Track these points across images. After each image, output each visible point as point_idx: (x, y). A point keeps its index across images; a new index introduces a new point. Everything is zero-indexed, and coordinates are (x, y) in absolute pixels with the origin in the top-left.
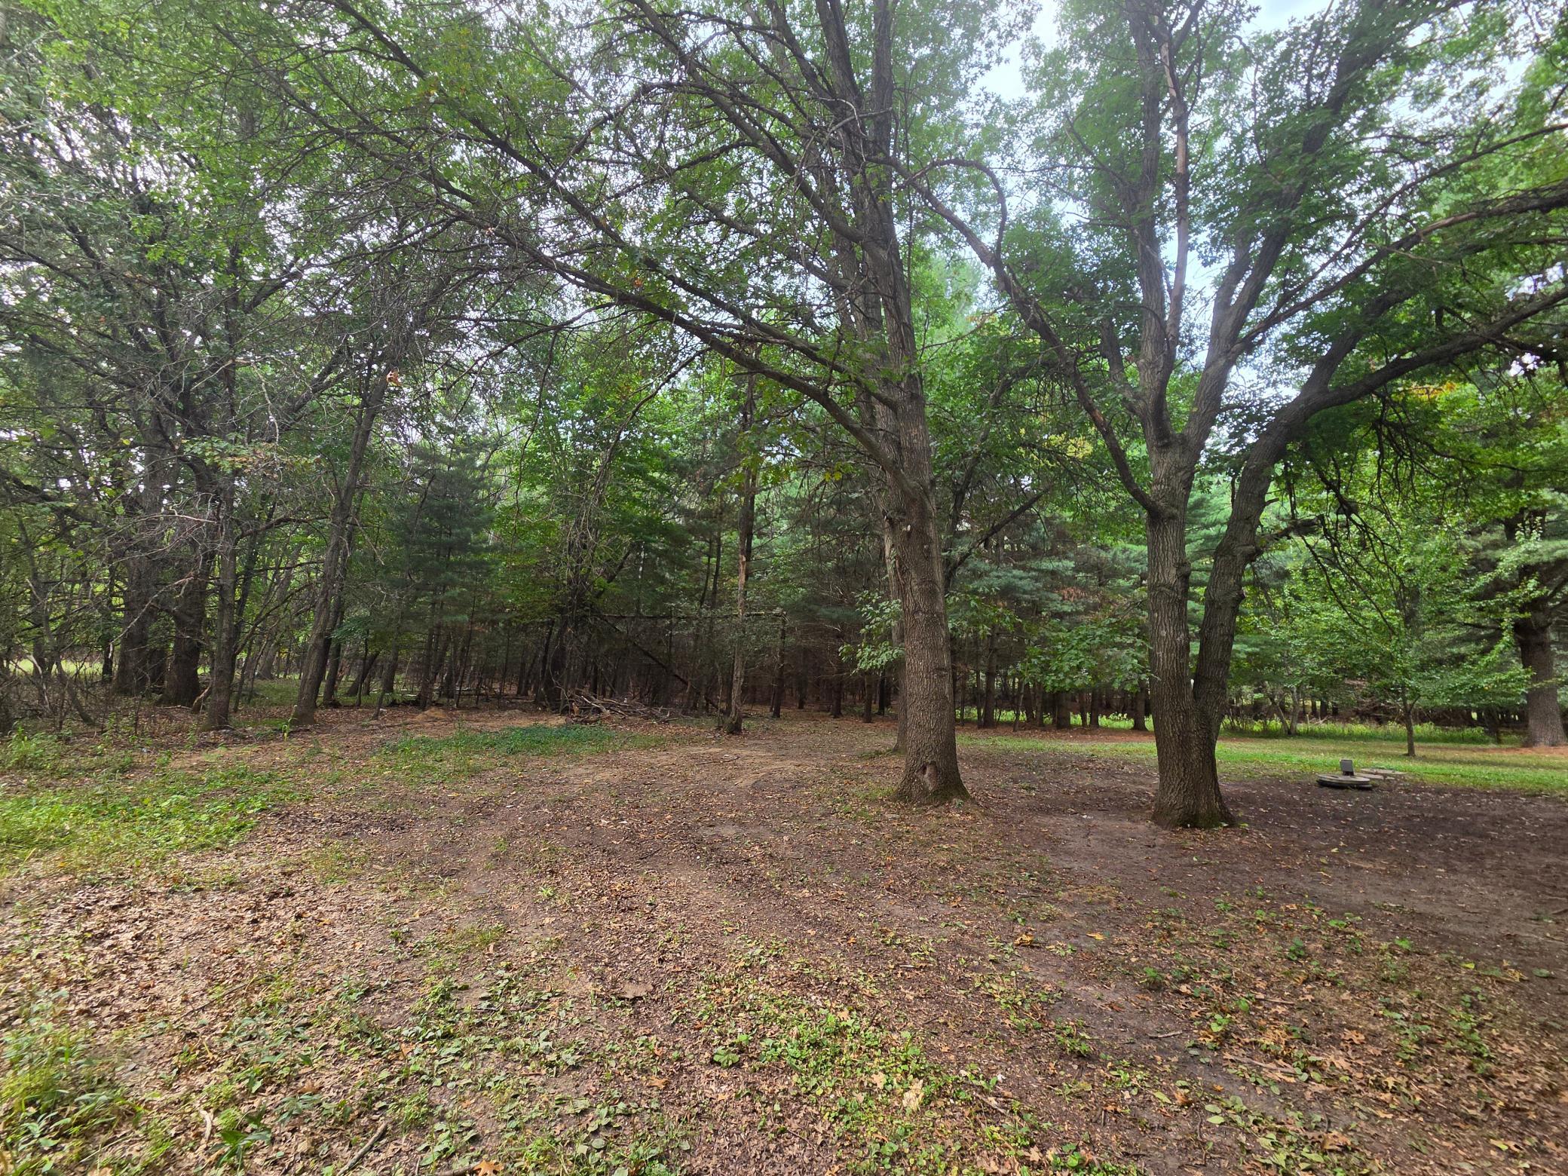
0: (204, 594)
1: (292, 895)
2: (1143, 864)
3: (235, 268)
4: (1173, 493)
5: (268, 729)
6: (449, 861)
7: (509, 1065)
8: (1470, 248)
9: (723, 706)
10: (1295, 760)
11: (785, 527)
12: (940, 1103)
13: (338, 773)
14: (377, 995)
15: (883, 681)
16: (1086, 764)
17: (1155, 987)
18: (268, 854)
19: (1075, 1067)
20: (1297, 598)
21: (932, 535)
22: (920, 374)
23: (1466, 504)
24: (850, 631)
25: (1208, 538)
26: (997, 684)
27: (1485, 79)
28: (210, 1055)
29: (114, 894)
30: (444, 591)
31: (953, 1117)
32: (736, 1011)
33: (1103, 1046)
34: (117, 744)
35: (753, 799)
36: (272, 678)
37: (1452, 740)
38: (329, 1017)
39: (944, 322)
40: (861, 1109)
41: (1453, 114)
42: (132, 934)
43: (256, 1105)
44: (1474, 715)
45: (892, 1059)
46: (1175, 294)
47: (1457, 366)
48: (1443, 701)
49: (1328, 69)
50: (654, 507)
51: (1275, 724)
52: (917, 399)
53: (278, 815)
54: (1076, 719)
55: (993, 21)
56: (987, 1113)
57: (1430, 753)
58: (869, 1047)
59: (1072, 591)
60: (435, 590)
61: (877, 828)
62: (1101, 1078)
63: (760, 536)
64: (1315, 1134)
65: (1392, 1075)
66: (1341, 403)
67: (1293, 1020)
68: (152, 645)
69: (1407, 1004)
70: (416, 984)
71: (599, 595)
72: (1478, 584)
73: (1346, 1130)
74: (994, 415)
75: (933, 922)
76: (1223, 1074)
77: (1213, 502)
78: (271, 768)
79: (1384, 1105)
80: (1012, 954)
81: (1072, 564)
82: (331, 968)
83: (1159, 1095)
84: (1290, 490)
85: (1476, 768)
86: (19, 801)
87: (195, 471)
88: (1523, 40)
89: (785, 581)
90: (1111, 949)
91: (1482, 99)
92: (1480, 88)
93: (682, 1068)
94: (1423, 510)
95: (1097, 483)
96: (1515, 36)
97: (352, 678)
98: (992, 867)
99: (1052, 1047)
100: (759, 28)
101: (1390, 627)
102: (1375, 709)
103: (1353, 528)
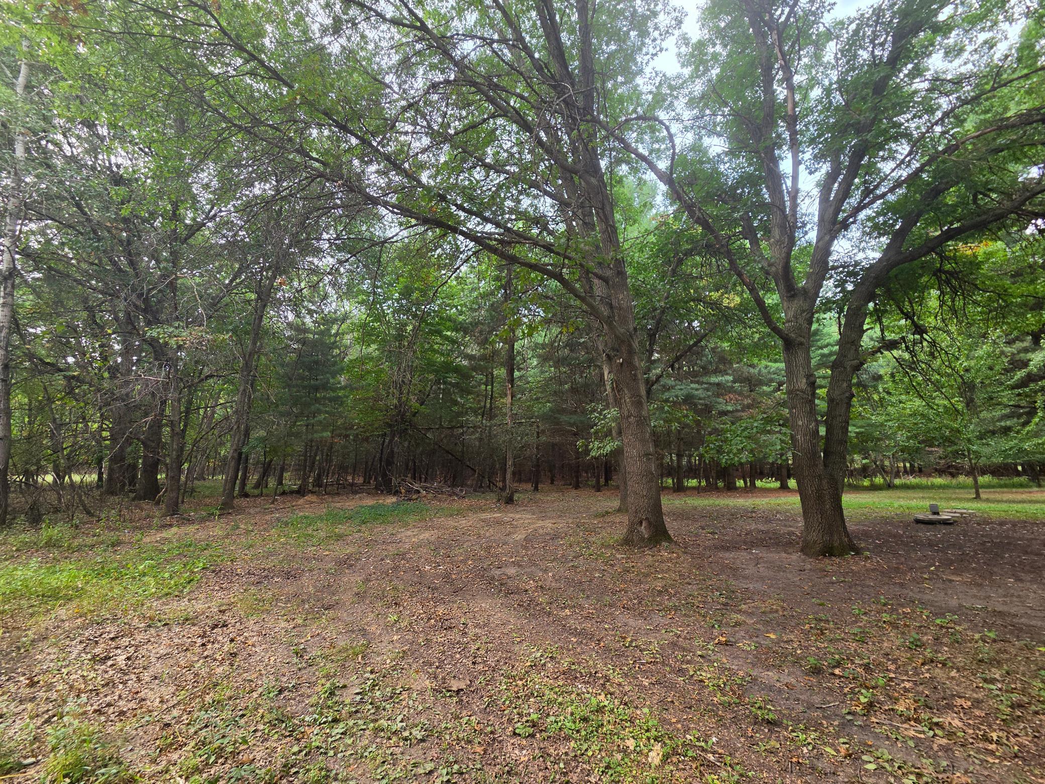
0: (160, 426)
1: (227, 626)
2: (798, 583)
3: (175, 216)
4: (800, 328)
5: (204, 514)
6: (328, 599)
7: (378, 740)
8: (992, 150)
9: (500, 484)
10: (896, 505)
11: (535, 363)
12: (675, 759)
13: (250, 542)
14: (286, 693)
15: (606, 463)
16: (750, 514)
17: (816, 671)
18: (209, 598)
19: (766, 730)
20: (889, 393)
21: (637, 364)
22: (623, 258)
23: (1003, 323)
24: (584, 430)
25: (823, 355)
26: (684, 461)
27: (993, 38)
28: (180, 739)
29: (112, 629)
30: (314, 417)
31: (684, 769)
32: (528, 697)
33: (784, 715)
34: (109, 528)
35: (526, 548)
36: (204, 479)
37: (1006, 486)
38: (256, 709)
39: (635, 222)
40: (620, 765)
41: (973, 62)
42: (125, 657)
43: (212, 772)
44: (1020, 468)
45: (638, 728)
46: (793, 194)
47: (990, 230)
48: (998, 460)
49: (886, 39)
50: (448, 355)
51: (879, 480)
52: (621, 274)
53: (214, 571)
54: (740, 483)
55: (656, 24)
56: (708, 766)
57: (992, 496)
58: (622, 720)
59: (732, 396)
60: (308, 417)
61: (611, 565)
62: (786, 739)
63: (519, 370)
64: (944, 776)
65: (995, 730)
66: (912, 260)
67: (917, 692)
68: (129, 461)
69: (999, 678)
70: (312, 684)
71: (414, 414)
72: (1016, 378)
73: (966, 772)
74: (673, 281)
75: (656, 629)
76: (871, 733)
77: (825, 331)
78: (207, 540)
79: (992, 753)
80: (713, 651)
81: (731, 378)
82: (255, 675)
83: (828, 749)
84: (879, 320)
85: (1027, 506)
86: (48, 568)
87: (153, 347)
88: (1018, 11)
89: (537, 399)
90: (782, 644)
91: (992, 51)
92: (990, 44)
93: (494, 739)
94: (973, 329)
95: (745, 323)
96: (1013, 8)
97: (256, 477)
98: (692, 589)
99: (748, 717)
100: (503, 40)
101: (957, 410)
102: (949, 467)
103: (925, 344)
